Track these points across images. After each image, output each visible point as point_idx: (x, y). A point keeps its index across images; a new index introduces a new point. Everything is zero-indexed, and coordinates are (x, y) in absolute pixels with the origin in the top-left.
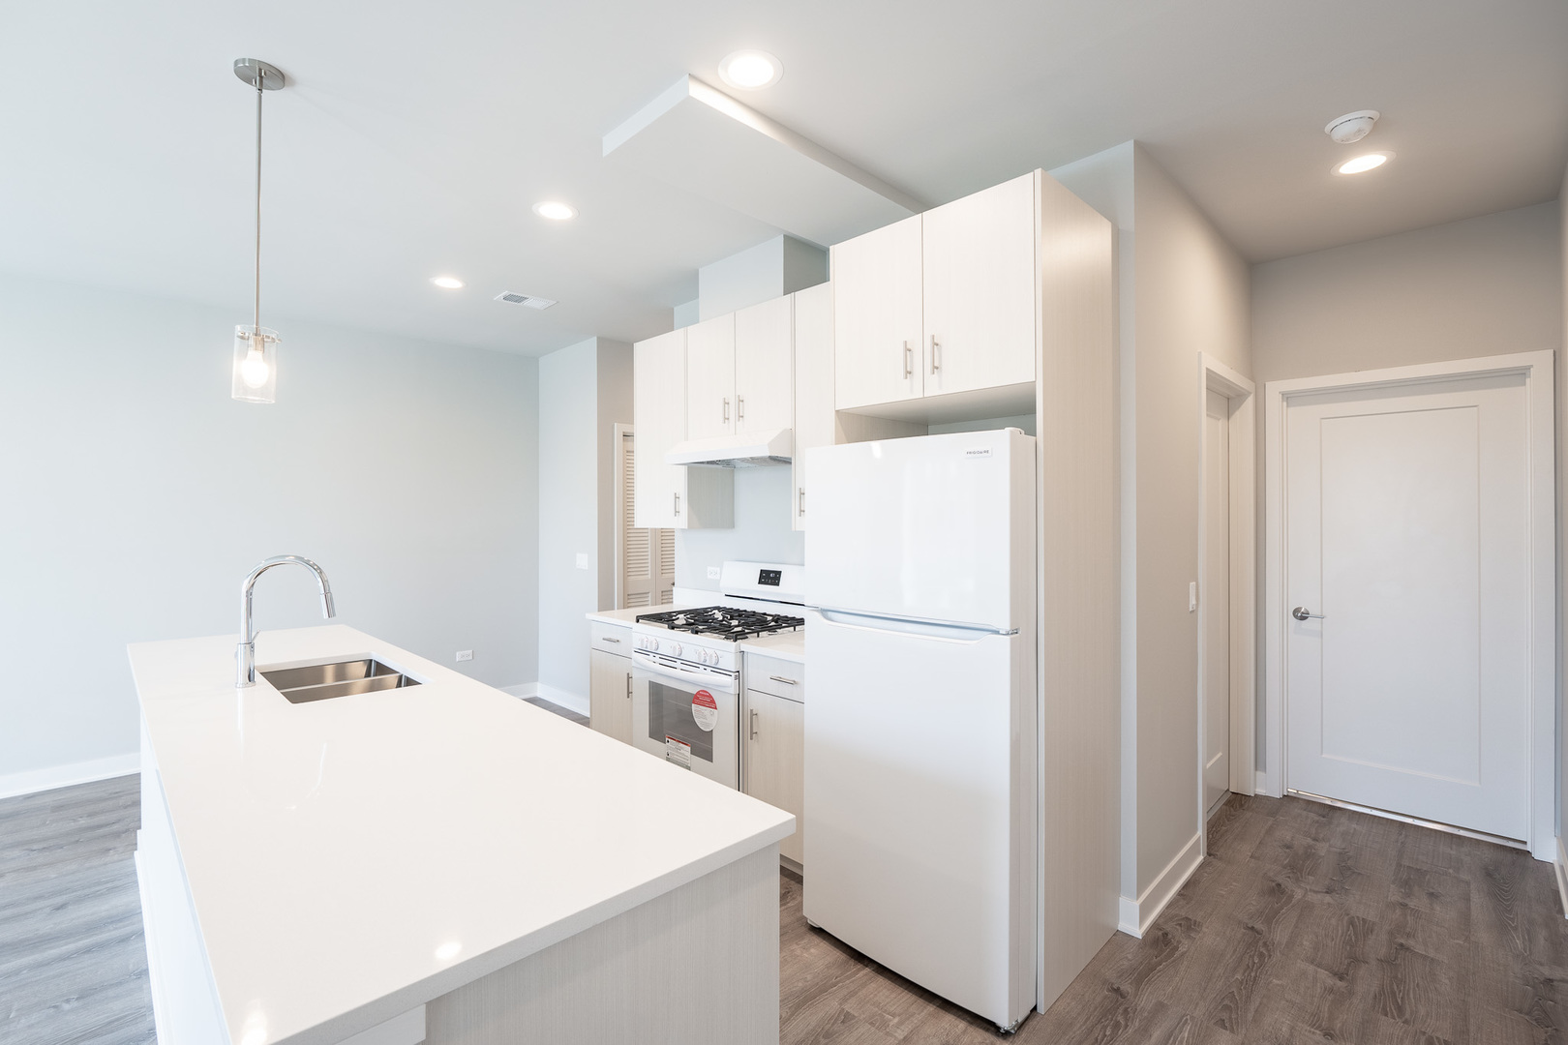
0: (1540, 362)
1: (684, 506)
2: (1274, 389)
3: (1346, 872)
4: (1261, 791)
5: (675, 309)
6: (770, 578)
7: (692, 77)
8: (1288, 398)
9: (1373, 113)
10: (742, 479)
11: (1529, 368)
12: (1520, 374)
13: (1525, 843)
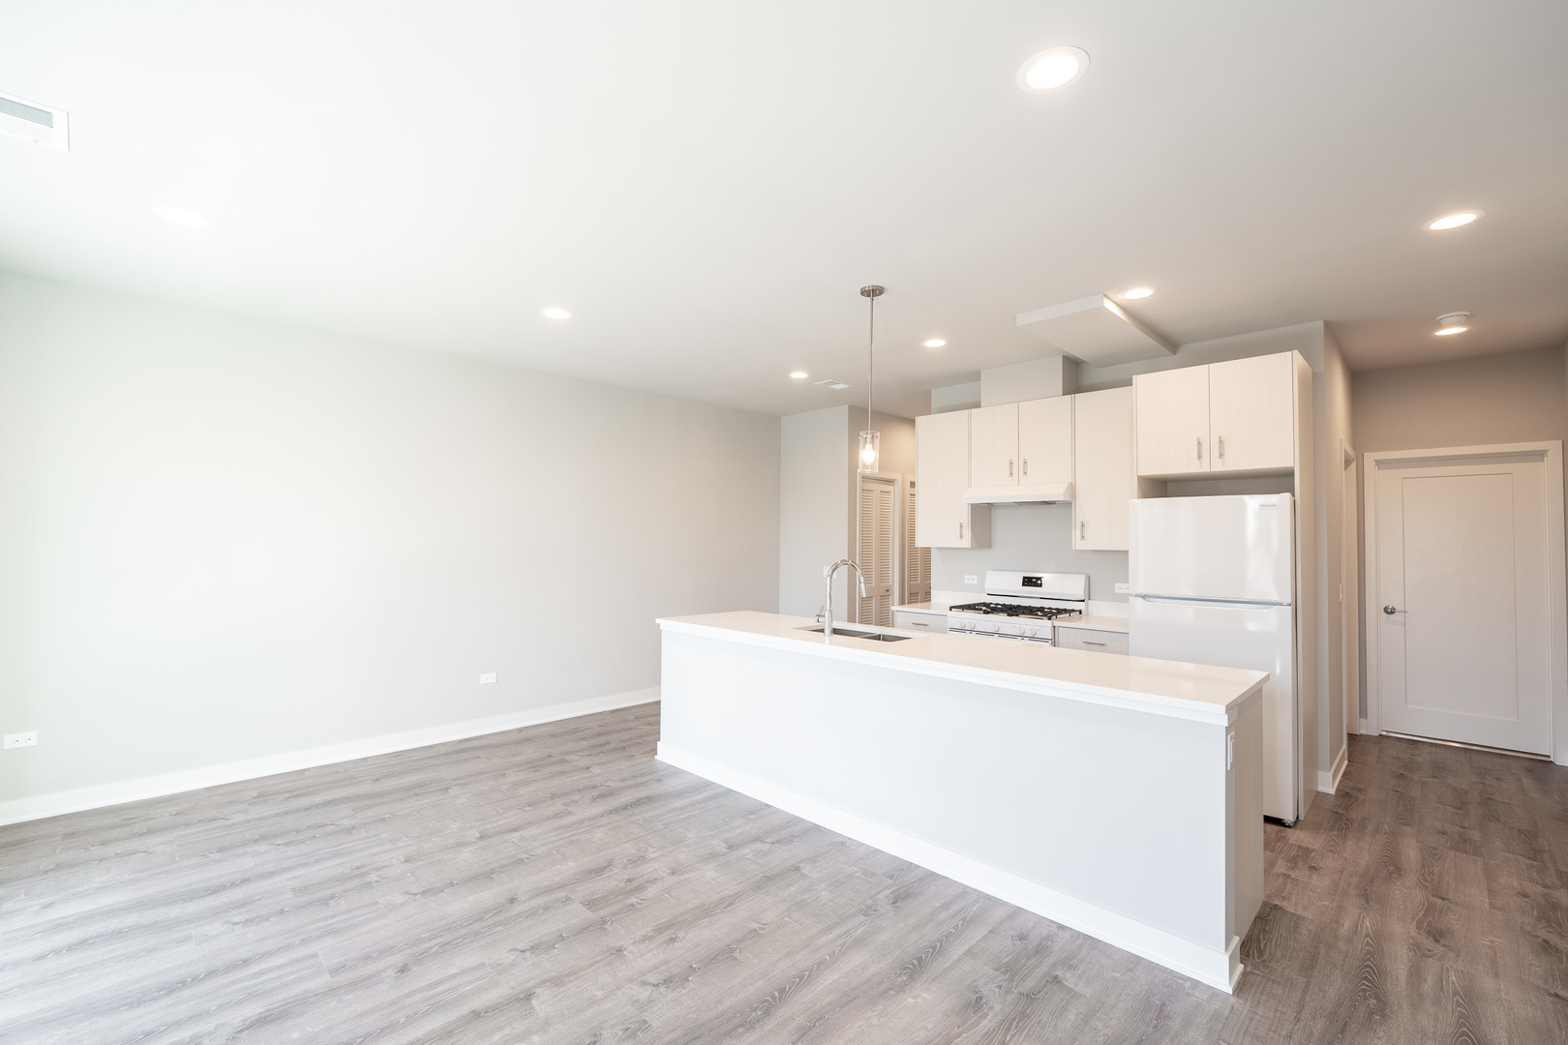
0: (1554, 448)
1: (967, 533)
2: (1370, 458)
3: (1439, 770)
4: (1363, 732)
5: (933, 391)
6: (1029, 582)
7: (1105, 295)
8: (1380, 464)
9: (1467, 313)
10: (997, 514)
11: (1546, 451)
12: (1541, 455)
13: (1549, 757)
